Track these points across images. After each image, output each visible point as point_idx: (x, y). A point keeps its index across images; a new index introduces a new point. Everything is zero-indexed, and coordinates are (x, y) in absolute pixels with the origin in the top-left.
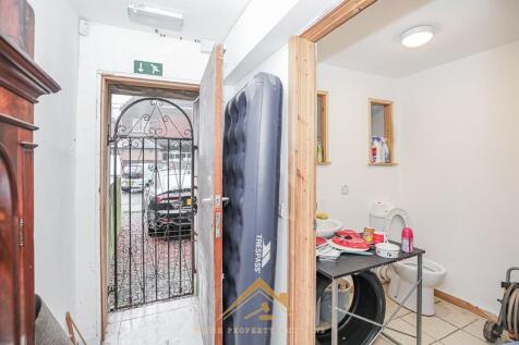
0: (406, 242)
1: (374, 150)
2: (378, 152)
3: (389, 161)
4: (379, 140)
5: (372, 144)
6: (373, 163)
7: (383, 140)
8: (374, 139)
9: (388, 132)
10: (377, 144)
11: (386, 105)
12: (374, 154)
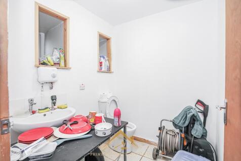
0: (116, 119)
1: (101, 63)
2: (103, 64)
3: (109, 70)
4: (104, 58)
5: (100, 59)
6: (100, 71)
7: (106, 58)
8: (101, 57)
9: (109, 55)
10: (102, 60)
11: (108, 39)
12: (101, 66)
